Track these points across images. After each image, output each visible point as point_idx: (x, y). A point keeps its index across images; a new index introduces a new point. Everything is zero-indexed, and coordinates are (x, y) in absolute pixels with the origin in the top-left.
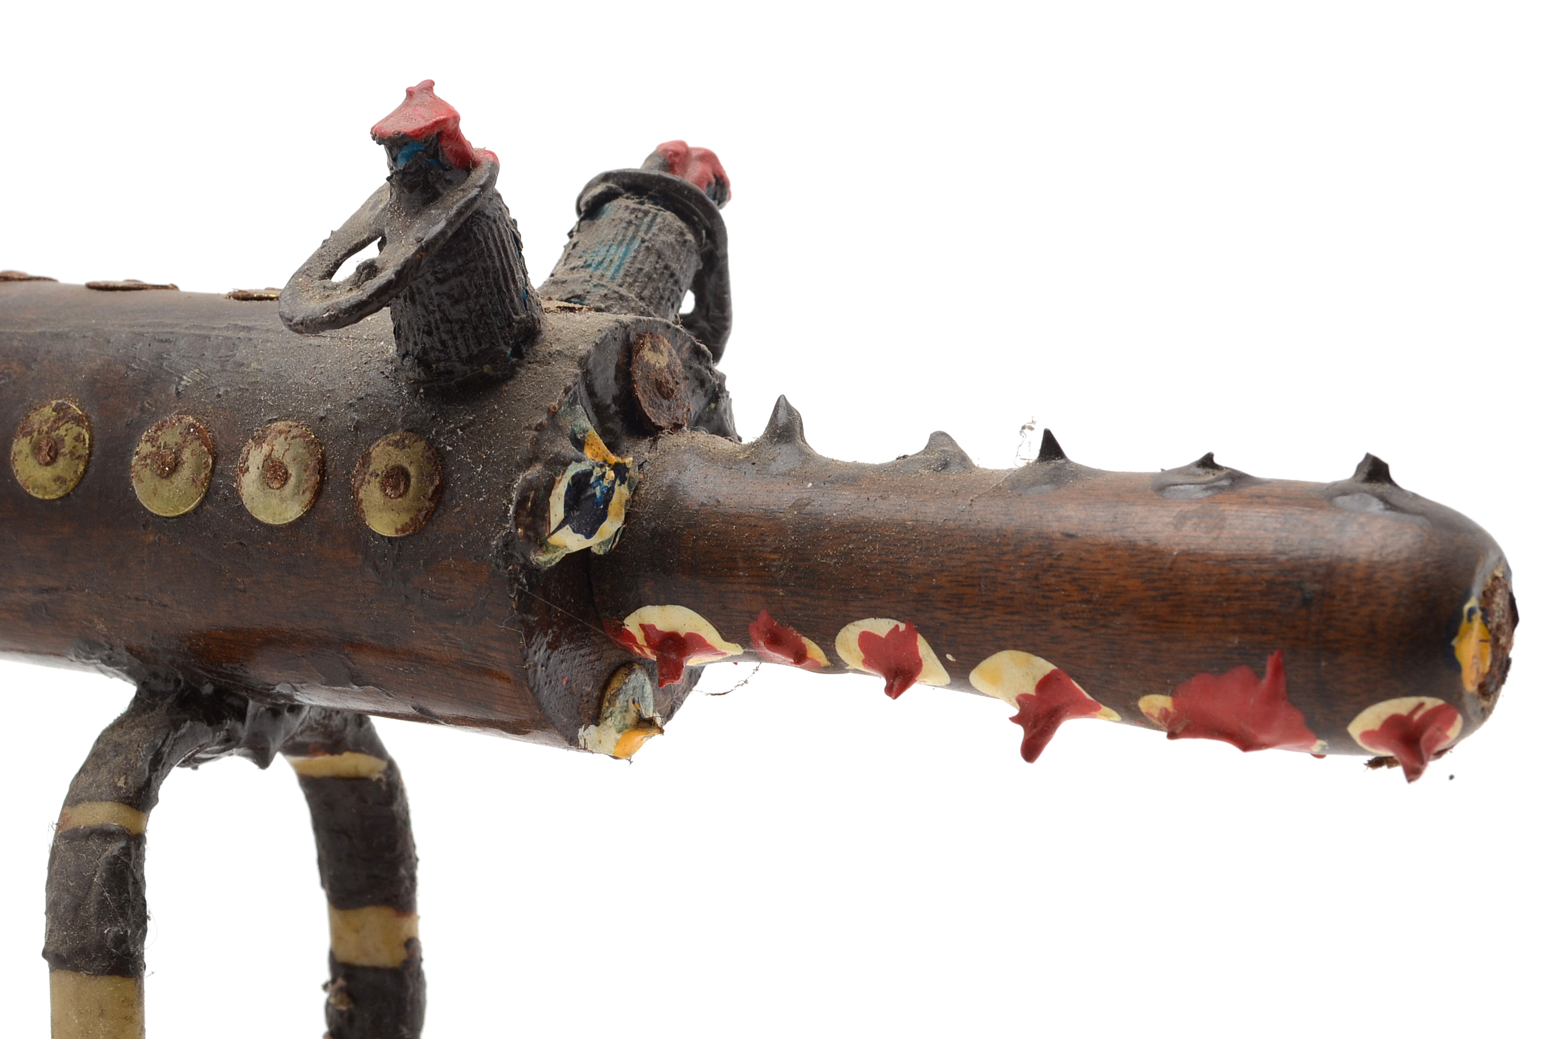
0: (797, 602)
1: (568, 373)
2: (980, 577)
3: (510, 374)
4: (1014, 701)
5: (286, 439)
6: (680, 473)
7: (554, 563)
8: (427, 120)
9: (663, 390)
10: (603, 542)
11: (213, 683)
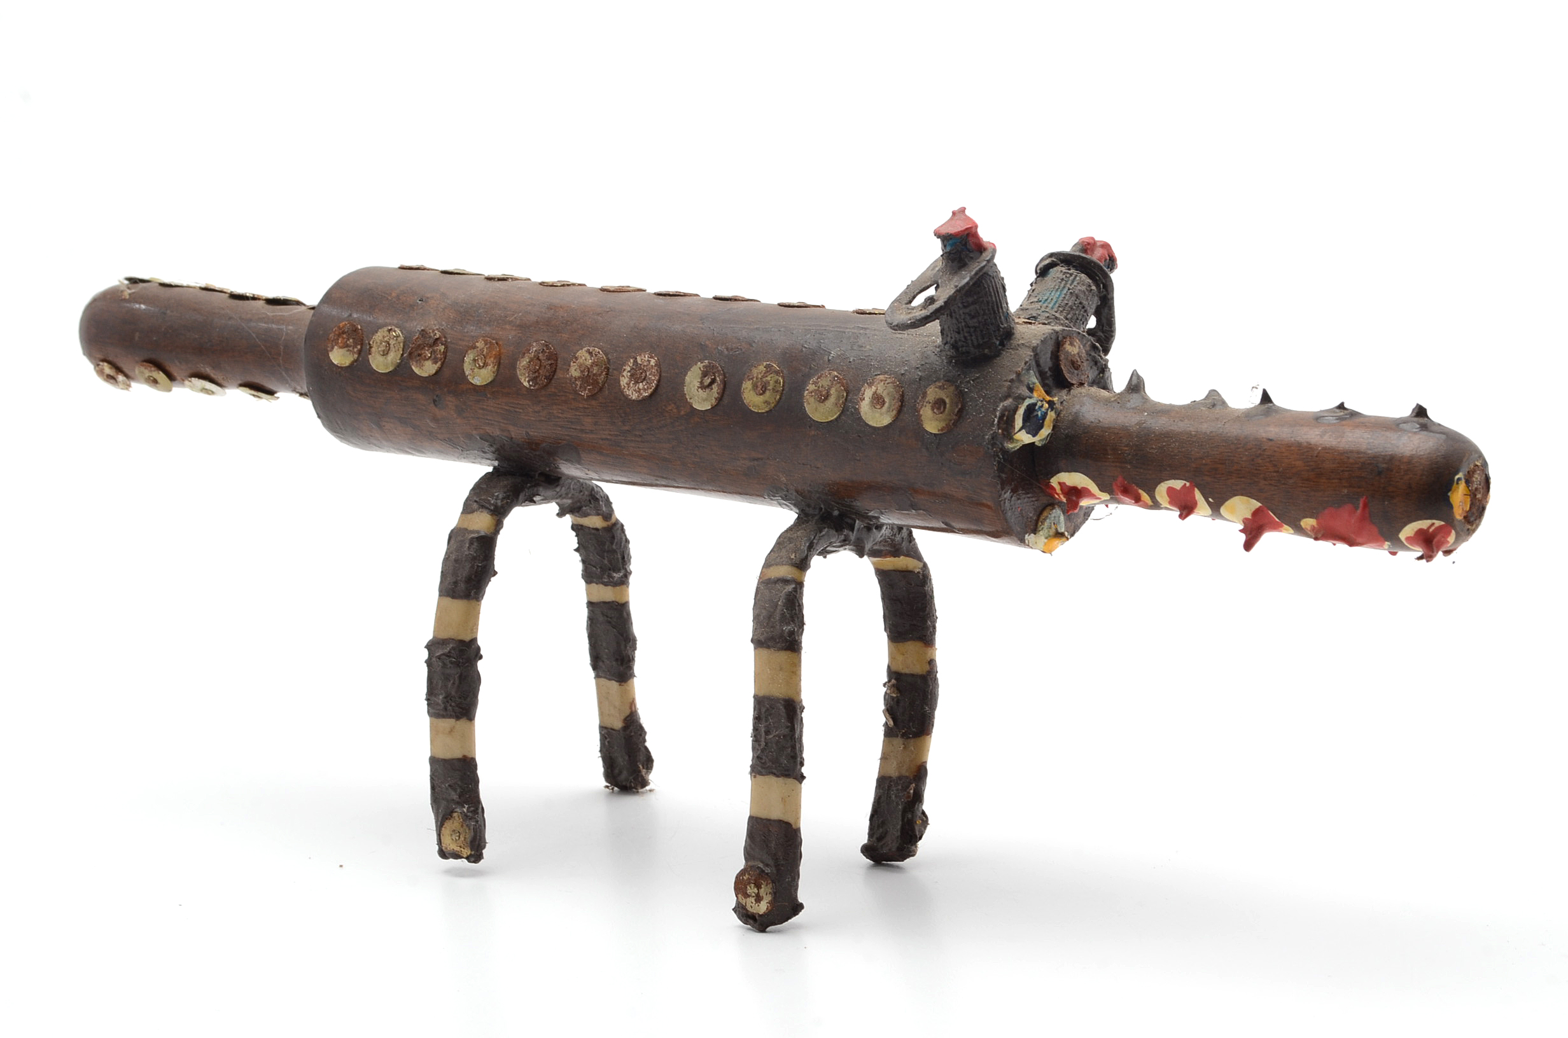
0: (1137, 472)
1: (1027, 354)
2: (1226, 460)
3: (998, 354)
4: (1242, 522)
5: (884, 384)
6: (1081, 406)
7: (1016, 449)
8: (962, 228)
9: (1075, 365)
10: (1041, 440)
11: (839, 510)
